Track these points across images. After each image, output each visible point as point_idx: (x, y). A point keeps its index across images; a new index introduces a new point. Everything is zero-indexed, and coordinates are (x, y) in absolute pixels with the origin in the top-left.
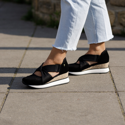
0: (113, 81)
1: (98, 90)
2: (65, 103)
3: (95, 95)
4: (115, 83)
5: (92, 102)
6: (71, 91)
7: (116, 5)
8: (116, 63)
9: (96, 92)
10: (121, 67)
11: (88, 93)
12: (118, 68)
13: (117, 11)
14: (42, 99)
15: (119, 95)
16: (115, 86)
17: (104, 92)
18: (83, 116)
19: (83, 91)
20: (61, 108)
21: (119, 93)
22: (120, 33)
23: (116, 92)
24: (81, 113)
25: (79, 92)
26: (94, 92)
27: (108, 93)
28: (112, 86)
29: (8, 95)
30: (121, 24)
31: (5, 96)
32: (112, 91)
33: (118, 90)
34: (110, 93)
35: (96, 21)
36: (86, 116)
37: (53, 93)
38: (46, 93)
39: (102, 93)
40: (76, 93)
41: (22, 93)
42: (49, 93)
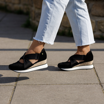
0: (97, 75)
1: (86, 82)
2: (61, 93)
3: (84, 86)
4: (99, 77)
5: (82, 92)
6: (65, 83)
7: (96, 16)
8: (98, 61)
9: (85, 84)
10: (102, 64)
11: (79, 85)
12: (100, 65)
13: (97, 20)
14: (43, 90)
15: (103, 86)
16: (99, 79)
17: (90, 84)
18: (76, 103)
19: (74, 83)
20: (59, 97)
21: (102, 84)
22: (99, 37)
23: (100, 84)
24: (74, 101)
25: (71, 84)
26: (83, 84)
27: (94, 85)
28: (97, 79)
29: (16, 87)
30: (100, 30)
31: (14, 88)
32: (97, 83)
33: (102, 82)
34: (95, 84)
35: (81, 29)
36: (78, 103)
37: (51, 85)
38: (45, 85)
39: (89, 85)
40: (69, 85)
41: (27, 85)
42: (48, 85)
